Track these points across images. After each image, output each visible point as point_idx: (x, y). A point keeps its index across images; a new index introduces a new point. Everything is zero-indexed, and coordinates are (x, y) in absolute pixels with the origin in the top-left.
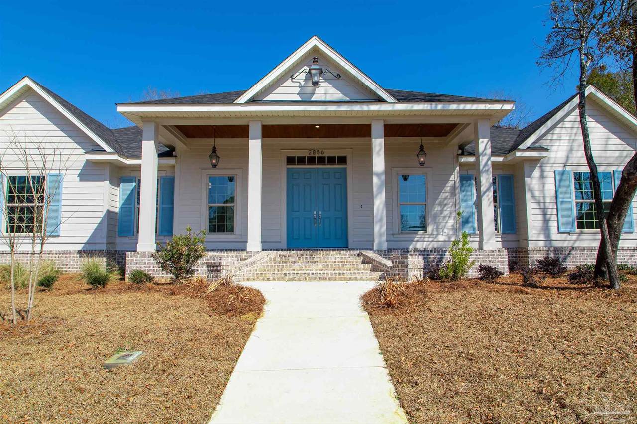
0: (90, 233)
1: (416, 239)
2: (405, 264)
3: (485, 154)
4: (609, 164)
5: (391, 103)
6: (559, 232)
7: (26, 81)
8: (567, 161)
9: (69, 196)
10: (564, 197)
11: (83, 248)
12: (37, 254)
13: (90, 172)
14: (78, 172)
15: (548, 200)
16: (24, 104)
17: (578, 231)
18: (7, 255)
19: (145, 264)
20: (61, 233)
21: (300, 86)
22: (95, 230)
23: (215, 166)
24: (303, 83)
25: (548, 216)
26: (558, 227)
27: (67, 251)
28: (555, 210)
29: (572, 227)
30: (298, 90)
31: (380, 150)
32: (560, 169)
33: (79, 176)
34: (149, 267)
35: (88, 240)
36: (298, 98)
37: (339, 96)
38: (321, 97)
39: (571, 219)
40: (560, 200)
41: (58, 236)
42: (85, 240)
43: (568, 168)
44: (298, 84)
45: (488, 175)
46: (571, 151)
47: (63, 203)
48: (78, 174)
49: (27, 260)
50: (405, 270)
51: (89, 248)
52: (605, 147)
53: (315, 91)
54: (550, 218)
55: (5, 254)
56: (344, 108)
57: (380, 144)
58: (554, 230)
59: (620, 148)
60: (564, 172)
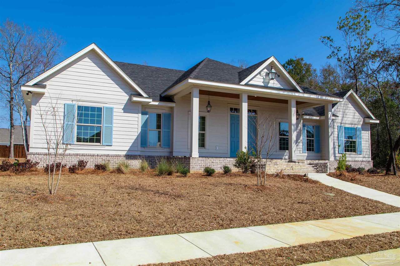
0: (130, 145)
1: (285, 154)
2: (326, 166)
3: (331, 119)
4: (355, 124)
5: (301, 93)
6: (339, 153)
7: (93, 46)
8: (342, 121)
9: (117, 121)
10: (340, 138)
11: (126, 153)
12: (99, 156)
13: (130, 107)
14: (122, 107)
15: (335, 139)
16: (87, 59)
17: (344, 153)
18: (80, 156)
19: (199, 164)
20: (113, 144)
21: (263, 78)
22: (134, 143)
23: (208, 112)
24: (264, 77)
25: (335, 146)
26: (338, 151)
27: (118, 155)
28: (337, 143)
29: (343, 151)
30: (262, 80)
31: (294, 114)
32: (339, 125)
33: (123, 109)
34: (201, 166)
35: (129, 149)
36: (262, 84)
37: (278, 86)
38: (272, 85)
39: (343, 148)
40: (339, 139)
41: (111, 146)
42: (127, 149)
43: (342, 125)
44: (263, 77)
45: (331, 128)
46: (343, 117)
47: (114, 125)
48: (123, 108)
49: (93, 160)
50: (326, 168)
51: (131, 153)
52: (354, 117)
53: (269, 82)
54: (336, 146)
55: (78, 156)
56: (281, 92)
57: (294, 111)
58: (337, 152)
59: (358, 117)
60: (341, 127)
